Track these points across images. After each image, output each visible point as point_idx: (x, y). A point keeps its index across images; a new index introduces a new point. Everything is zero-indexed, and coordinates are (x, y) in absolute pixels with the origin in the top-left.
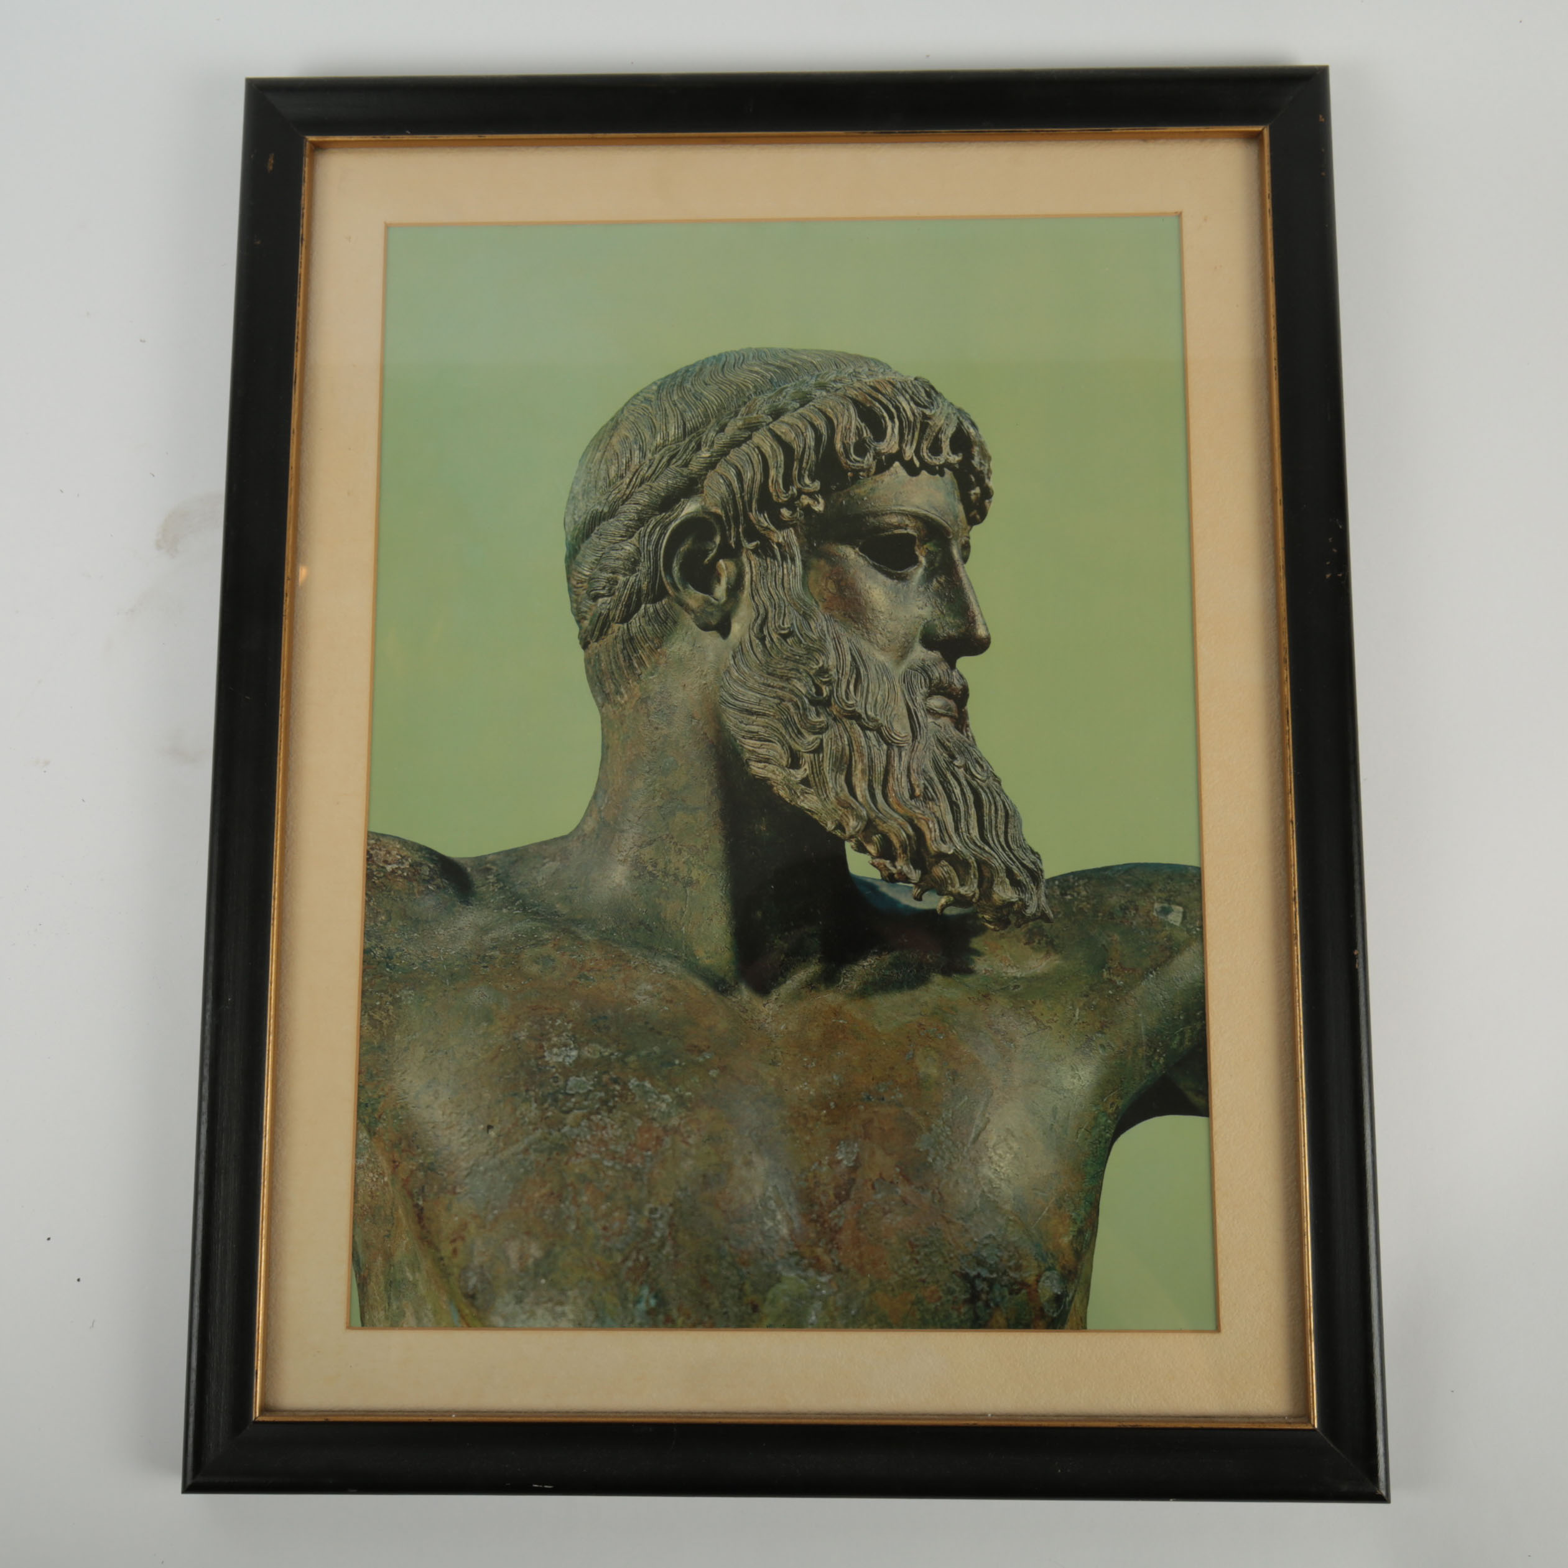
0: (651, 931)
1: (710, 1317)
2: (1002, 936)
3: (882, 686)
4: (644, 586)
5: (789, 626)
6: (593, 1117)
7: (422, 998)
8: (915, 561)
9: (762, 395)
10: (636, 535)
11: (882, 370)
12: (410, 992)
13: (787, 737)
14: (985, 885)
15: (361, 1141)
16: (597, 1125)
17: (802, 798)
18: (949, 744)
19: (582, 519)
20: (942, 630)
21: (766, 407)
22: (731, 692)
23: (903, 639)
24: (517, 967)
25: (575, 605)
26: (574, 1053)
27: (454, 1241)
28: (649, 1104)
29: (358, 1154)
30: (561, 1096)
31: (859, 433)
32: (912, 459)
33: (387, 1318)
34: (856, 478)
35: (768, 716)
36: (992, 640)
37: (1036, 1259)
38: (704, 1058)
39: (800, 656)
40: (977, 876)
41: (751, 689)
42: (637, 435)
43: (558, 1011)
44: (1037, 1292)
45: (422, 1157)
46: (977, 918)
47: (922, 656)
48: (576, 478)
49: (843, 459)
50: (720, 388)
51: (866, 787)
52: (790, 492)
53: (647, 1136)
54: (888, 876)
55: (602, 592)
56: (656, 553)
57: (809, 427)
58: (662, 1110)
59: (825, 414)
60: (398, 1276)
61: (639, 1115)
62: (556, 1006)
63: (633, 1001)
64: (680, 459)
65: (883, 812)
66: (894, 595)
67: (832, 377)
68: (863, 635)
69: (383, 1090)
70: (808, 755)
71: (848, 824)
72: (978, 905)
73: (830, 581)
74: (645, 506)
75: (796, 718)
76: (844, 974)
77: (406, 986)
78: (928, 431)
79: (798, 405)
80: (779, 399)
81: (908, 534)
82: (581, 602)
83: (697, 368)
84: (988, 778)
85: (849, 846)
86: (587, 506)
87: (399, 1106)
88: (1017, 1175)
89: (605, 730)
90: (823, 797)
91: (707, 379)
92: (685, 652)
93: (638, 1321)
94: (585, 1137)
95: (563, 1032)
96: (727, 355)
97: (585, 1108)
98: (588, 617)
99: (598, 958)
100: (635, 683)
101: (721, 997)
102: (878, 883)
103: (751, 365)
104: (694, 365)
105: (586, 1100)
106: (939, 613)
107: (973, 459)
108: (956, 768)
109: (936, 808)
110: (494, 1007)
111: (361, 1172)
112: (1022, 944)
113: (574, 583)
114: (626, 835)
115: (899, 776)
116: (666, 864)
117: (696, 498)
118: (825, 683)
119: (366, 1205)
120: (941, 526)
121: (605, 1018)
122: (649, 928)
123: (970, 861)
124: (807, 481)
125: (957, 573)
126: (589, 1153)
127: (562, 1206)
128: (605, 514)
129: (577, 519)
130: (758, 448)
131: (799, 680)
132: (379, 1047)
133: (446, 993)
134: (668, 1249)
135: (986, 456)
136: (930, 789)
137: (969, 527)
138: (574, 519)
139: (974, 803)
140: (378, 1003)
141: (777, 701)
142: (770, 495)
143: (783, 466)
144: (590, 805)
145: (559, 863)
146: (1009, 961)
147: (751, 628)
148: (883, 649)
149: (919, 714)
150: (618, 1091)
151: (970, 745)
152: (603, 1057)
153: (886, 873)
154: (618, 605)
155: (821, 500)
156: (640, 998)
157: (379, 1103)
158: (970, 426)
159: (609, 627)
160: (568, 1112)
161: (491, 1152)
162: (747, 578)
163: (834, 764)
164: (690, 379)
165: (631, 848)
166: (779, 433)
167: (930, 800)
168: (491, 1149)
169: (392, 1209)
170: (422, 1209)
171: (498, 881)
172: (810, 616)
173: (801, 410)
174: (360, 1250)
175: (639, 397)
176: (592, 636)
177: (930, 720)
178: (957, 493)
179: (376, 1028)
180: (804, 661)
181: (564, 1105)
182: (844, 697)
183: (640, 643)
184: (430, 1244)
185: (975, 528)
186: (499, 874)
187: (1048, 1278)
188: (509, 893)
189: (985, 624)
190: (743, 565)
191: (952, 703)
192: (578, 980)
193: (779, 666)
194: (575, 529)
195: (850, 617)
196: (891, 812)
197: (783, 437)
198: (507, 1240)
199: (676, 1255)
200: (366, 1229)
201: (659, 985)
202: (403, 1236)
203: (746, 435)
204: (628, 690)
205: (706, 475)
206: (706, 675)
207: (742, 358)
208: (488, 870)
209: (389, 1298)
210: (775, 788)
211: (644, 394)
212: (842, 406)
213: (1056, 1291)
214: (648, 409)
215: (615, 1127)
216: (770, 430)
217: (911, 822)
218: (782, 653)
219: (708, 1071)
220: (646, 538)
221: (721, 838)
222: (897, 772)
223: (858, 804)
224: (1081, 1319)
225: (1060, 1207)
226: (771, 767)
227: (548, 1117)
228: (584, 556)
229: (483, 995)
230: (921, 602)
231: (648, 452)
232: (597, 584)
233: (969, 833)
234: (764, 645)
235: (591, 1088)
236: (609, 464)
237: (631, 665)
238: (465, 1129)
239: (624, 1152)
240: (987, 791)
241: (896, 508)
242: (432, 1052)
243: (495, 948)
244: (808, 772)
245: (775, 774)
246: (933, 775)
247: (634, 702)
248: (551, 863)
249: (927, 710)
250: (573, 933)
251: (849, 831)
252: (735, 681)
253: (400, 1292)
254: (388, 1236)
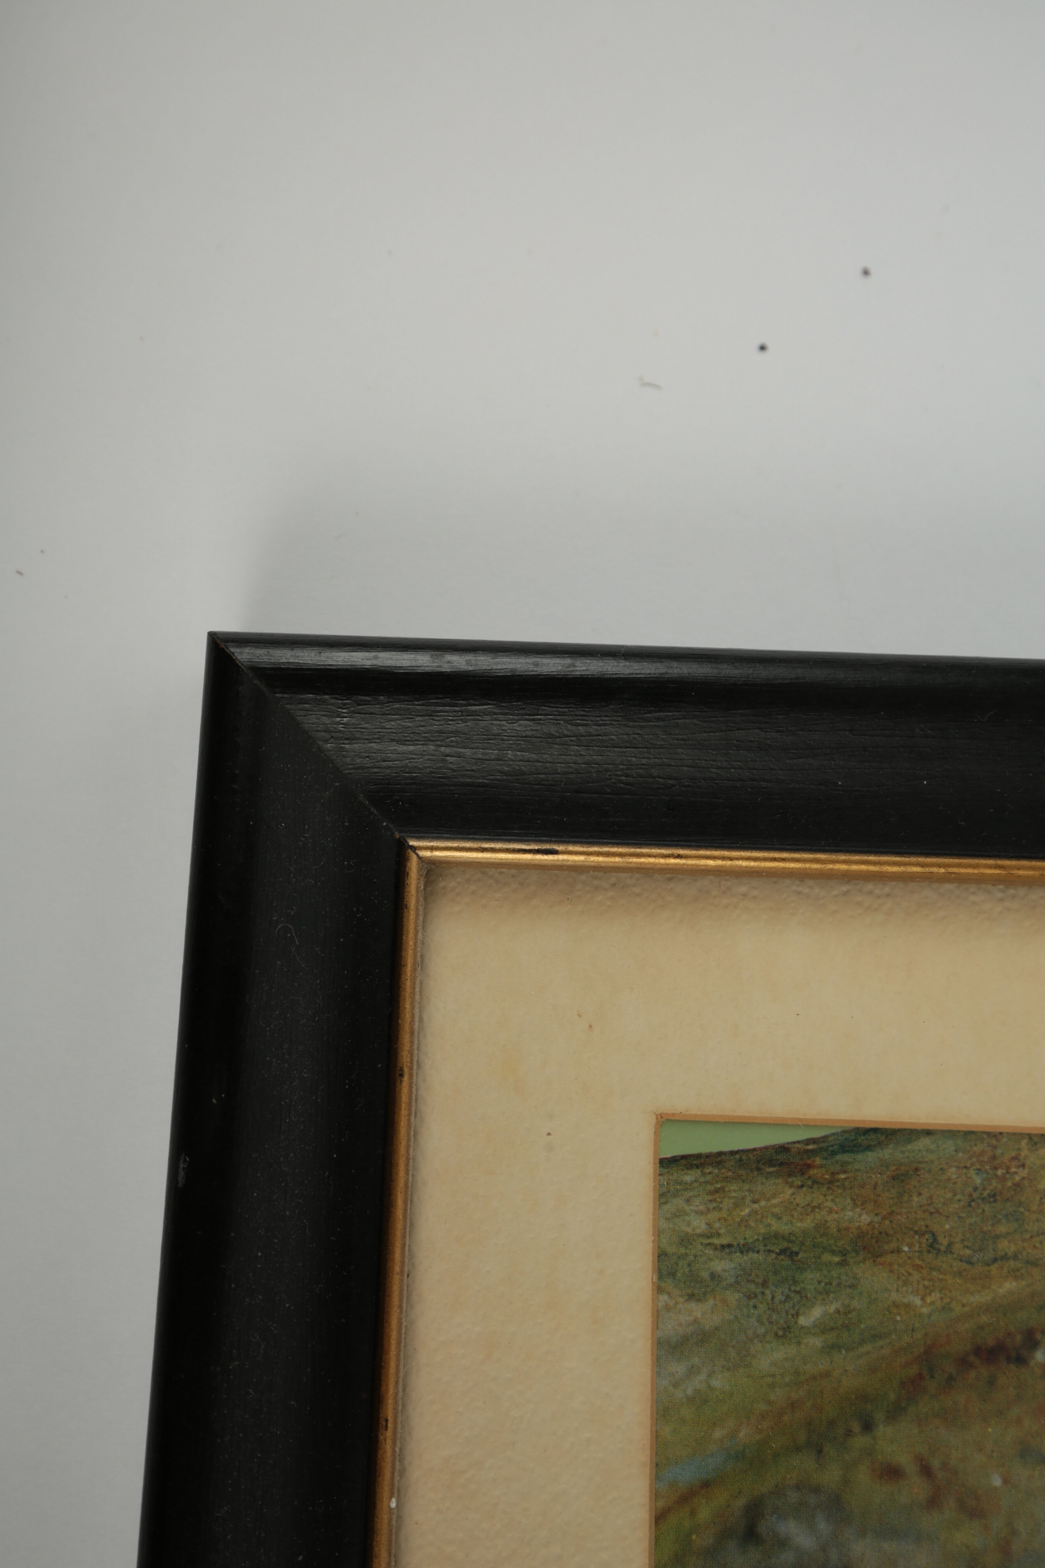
27: (926, 1471)
33: (686, 1240)
60: (810, 1278)
119: (1023, 1173)
169: (1015, 1257)
170: (1021, 1360)
174: (887, 1153)
184: (914, 1388)
200: (952, 1172)
202: (935, 1296)
209: (745, 1249)
253: (765, 1284)
254: (933, 1246)
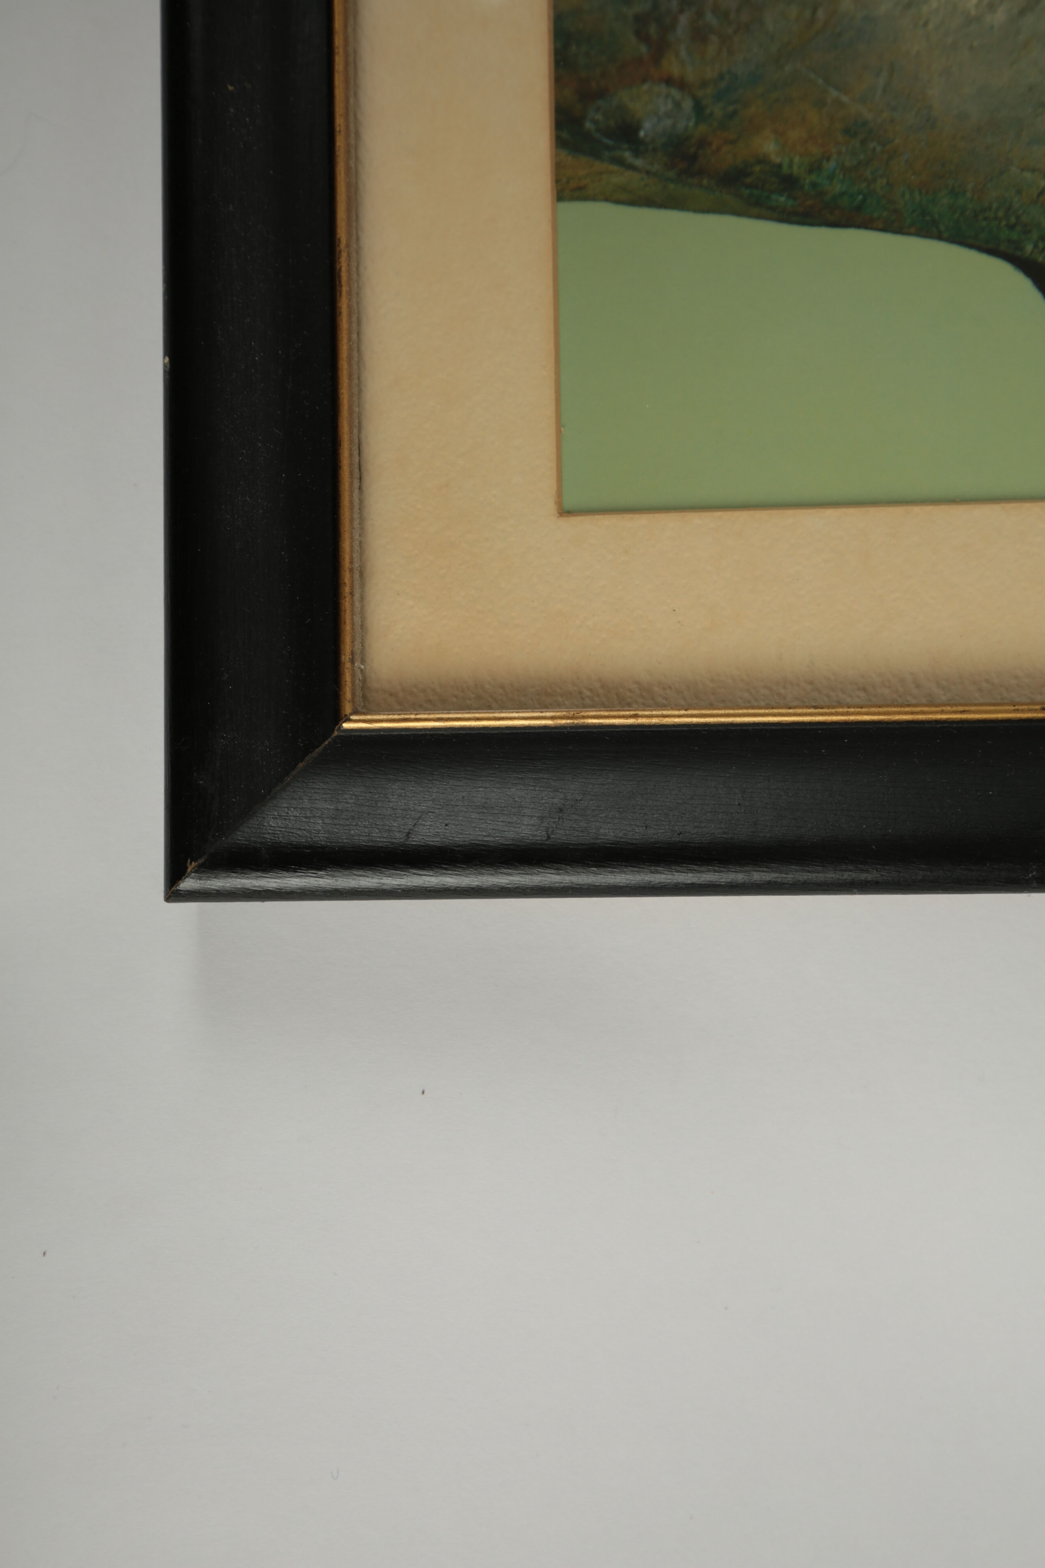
37: (721, 77)
44: (644, 81)
88: (926, 24)
187: (677, 105)
213: (647, 125)
224: (580, 188)
225: (847, 131)
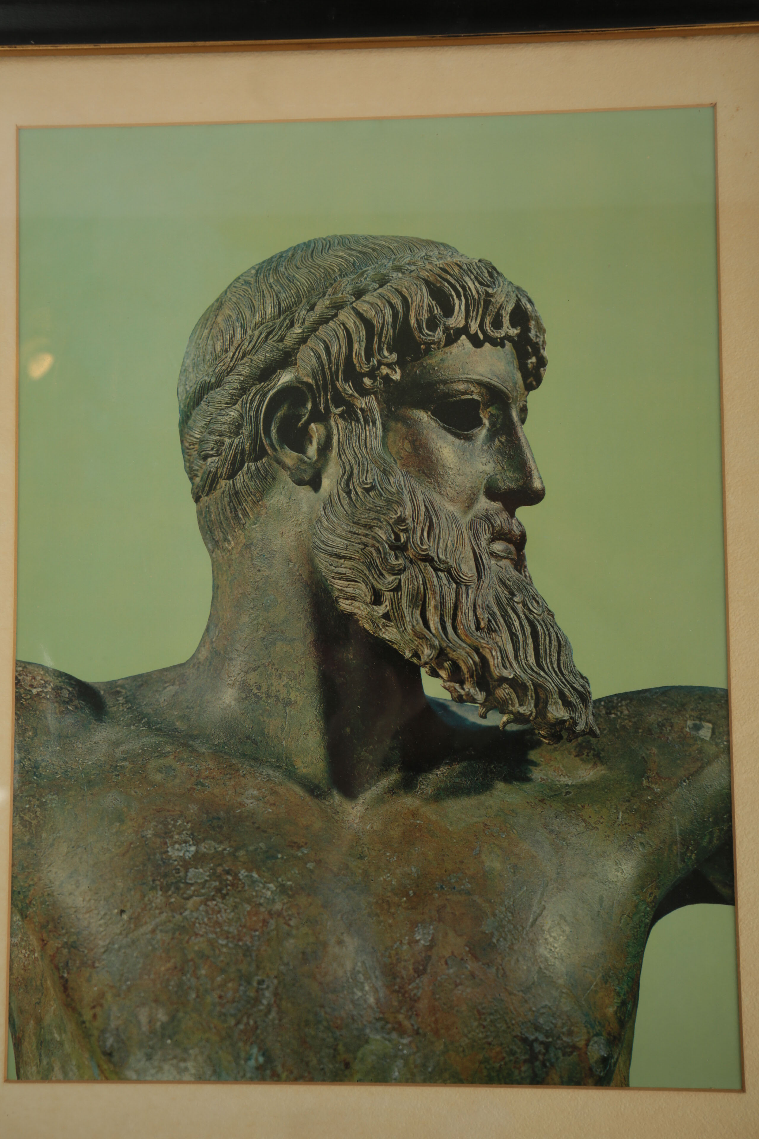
0: (257, 744)
1: (310, 1073)
2: (555, 750)
3: (451, 533)
4: (247, 447)
5: (371, 481)
6: (209, 903)
7: (65, 802)
8: (479, 423)
9: (346, 278)
10: (240, 402)
11: (450, 254)
12: (54, 797)
13: (371, 578)
14: (541, 705)
15: (15, 922)
16: (213, 909)
17: (383, 630)
18: (509, 583)
19: (193, 389)
20: (503, 484)
21: (349, 288)
22: (322, 539)
23: (470, 492)
24: (144, 775)
25: (188, 464)
26: (193, 849)
27: (94, 1007)
28: (257, 891)
29: (12, 934)
30: (182, 885)
31: (430, 310)
32: (477, 332)
33: (38, 1072)
34: (428, 351)
35: (354, 559)
36: (546, 492)
37: (586, 1026)
38: (303, 852)
39: (381, 508)
40: (534, 698)
41: (340, 536)
42: (239, 314)
43: (179, 813)
44: (586, 1054)
45: (66, 937)
46: (535, 734)
47: (486, 506)
48: (187, 352)
49: (417, 334)
50: (310, 271)
51: (439, 620)
52: (371, 364)
53: (254, 919)
54: (457, 698)
55: (211, 453)
56: (257, 417)
57: (387, 305)
58: (268, 897)
59: (400, 293)
60: (48, 1037)
61: (248, 901)
62: (177, 809)
63: (242, 805)
64: (276, 335)
65: (453, 642)
66: (462, 453)
67: (407, 260)
68: (435, 489)
69: (33, 880)
70: (388, 593)
71: (423, 653)
72: (535, 723)
73: (407, 441)
74: (246, 376)
75: (378, 561)
76: (421, 781)
77: (51, 792)
78: (491, 307)
79: (378, 286)
80: (361, 281)
81: (473, 399)
82: (193, 462)
83: (290, 254)
84: (543, 612)
85: (423, 671)
86: (197, 377)
87: (46, 894)
88: (569, 954)
89: (215, 572)
90: (401, 630)
91: (298, 264)
92: (283, 504)
93: (248, 1075)
94: (203, 920)
95: (183, 830)
96: (315, 241)
97: (203, 895)
98: (199, 474)
99: (212, 767)
100: (240, 532)
101: (316, 801)
102: (449, 704)
103: (336, 250)
104: (287, 251)
105: (203, 888)
106: (500, 468)
107: (530, 332)
108: (515, 604)
109: (498, 639)
110: (125, 809)
111: (15, 949)
112: (572, 756)
113: (187, 445)
114: (234, 663)
115: (467, 611)
116: (268, 687)
117: (290, 369)
118: (402, 530)
120: (501, 392)
121: (219, 819)
122: (255, 742)
123: (528, 684)
124: (386, 353)
125: (516, 433)
126: (206, 933)
127: (184, 978)
128: (212, 384)
129: (188, 389)
130: (344, 324)
131: (380, 528)
132: (29, 844)
133: (85, 798)
134: (273, 1015)
135: (541, 329)
136: (493, 622)
137: (526, 393)
138: (186, 389)
139: (531, 634)
140: (27, 806)
141: (361, 546)
142: (354, 366)
143: (364, 340)
144: (203, 636)
145: (178, 687)
146: (562, 771)
147: (338, 483)
148: (452, 501)
149: (483, 557)
150: (230, 881)
151: (527, 584)
152: (217, 852)
153: (455, 695)
154: (225, 463)
155: (397, 370)
156: (248, 801)
157: (29, 891)
158: (527, 303)
159: (217, 483)
160: (188, 899)
161: (124, 933)
162: (335, 439)
163: (411, 601)
164: (284, 264)
165: (239, 674)
166: (361, 311)
167: (493, 631)
168: (124, 930)
169: (41, 980)
170: (67, 981)
171: (127, 702)
172: (389, 472)
173: (380, 291)
174: (15, 1015)
175: (240, 280)
176: (203, 491)
177: (493, 562)
178: (516, 363)
179: (26, 827)
180: (385, 512)
181: (184, 893)
182: (419, 543)
183: (244, 497)
184: (74, 1010)
185: (531, 393)
186: (127, 697)
187: (596, 1042)
188: (136, 713)
189: (540, 478)
190: (331, 428)
191: (512, 547)
192: (195, 787)
193: (363, 516)
194: (187, 398)
195: (424, 472)
196: (460, 642)
197: (365, 314)
198: (138, 1006)
199: (280, 1020)
200: (20, 997)
201: (263, 790)
202: (52, 1003)
203: (333, 312)
204: (234, 537)
205: (299, 348)
206: (300, 524)
207: (328, 244)
208: (118, 692)
209: (40, 1055)
210: (360, 622)
211: (244, 277)
212: (415, 286)
213: (602, 1053)
214: (248, 291)
215: (228, 911)
216: (353, 308)
217: (477, 650)
218: (366, 505)
219: (306, 864)
220: (248, 405)
221: (315, 664)
222: (464, 608)
223: (431, 635)
224: (625, 1079)
225: (606, 983)
226: (357, 604)
227: (171, 903)
228: (195, 421)
229: (116, 799)
230: (485, 459)
231: (249, 329)
232: (206, 446)
233: (527, 660)
234: (350, 498)
235: (208, 878)
236: (215, 340)
237: (237, 515)
238: (102, 913)
239: (236, 932)
240: (543, 623)
241: (463, 376)
242: (73, 847)
243: (125, 759)
244: (388, 608)
245: (360, 610)
246: (496, 610)
247: (240, 548)
248: (171, 687)
249: (490, 553)
250: (191, 746)
251: (424, 658)
252: (326, 529)
253: (49, 1050)
254: (39, 1003)
